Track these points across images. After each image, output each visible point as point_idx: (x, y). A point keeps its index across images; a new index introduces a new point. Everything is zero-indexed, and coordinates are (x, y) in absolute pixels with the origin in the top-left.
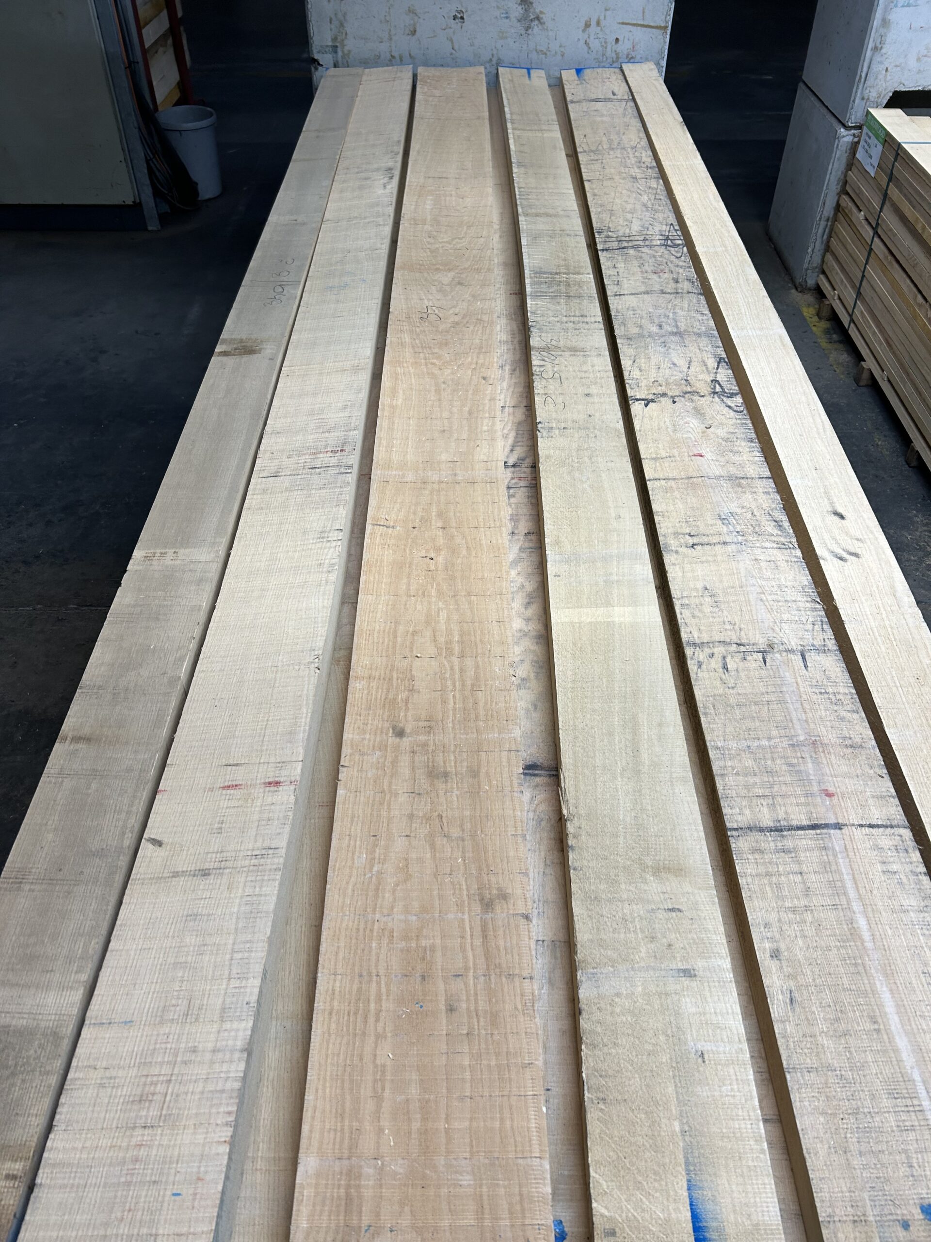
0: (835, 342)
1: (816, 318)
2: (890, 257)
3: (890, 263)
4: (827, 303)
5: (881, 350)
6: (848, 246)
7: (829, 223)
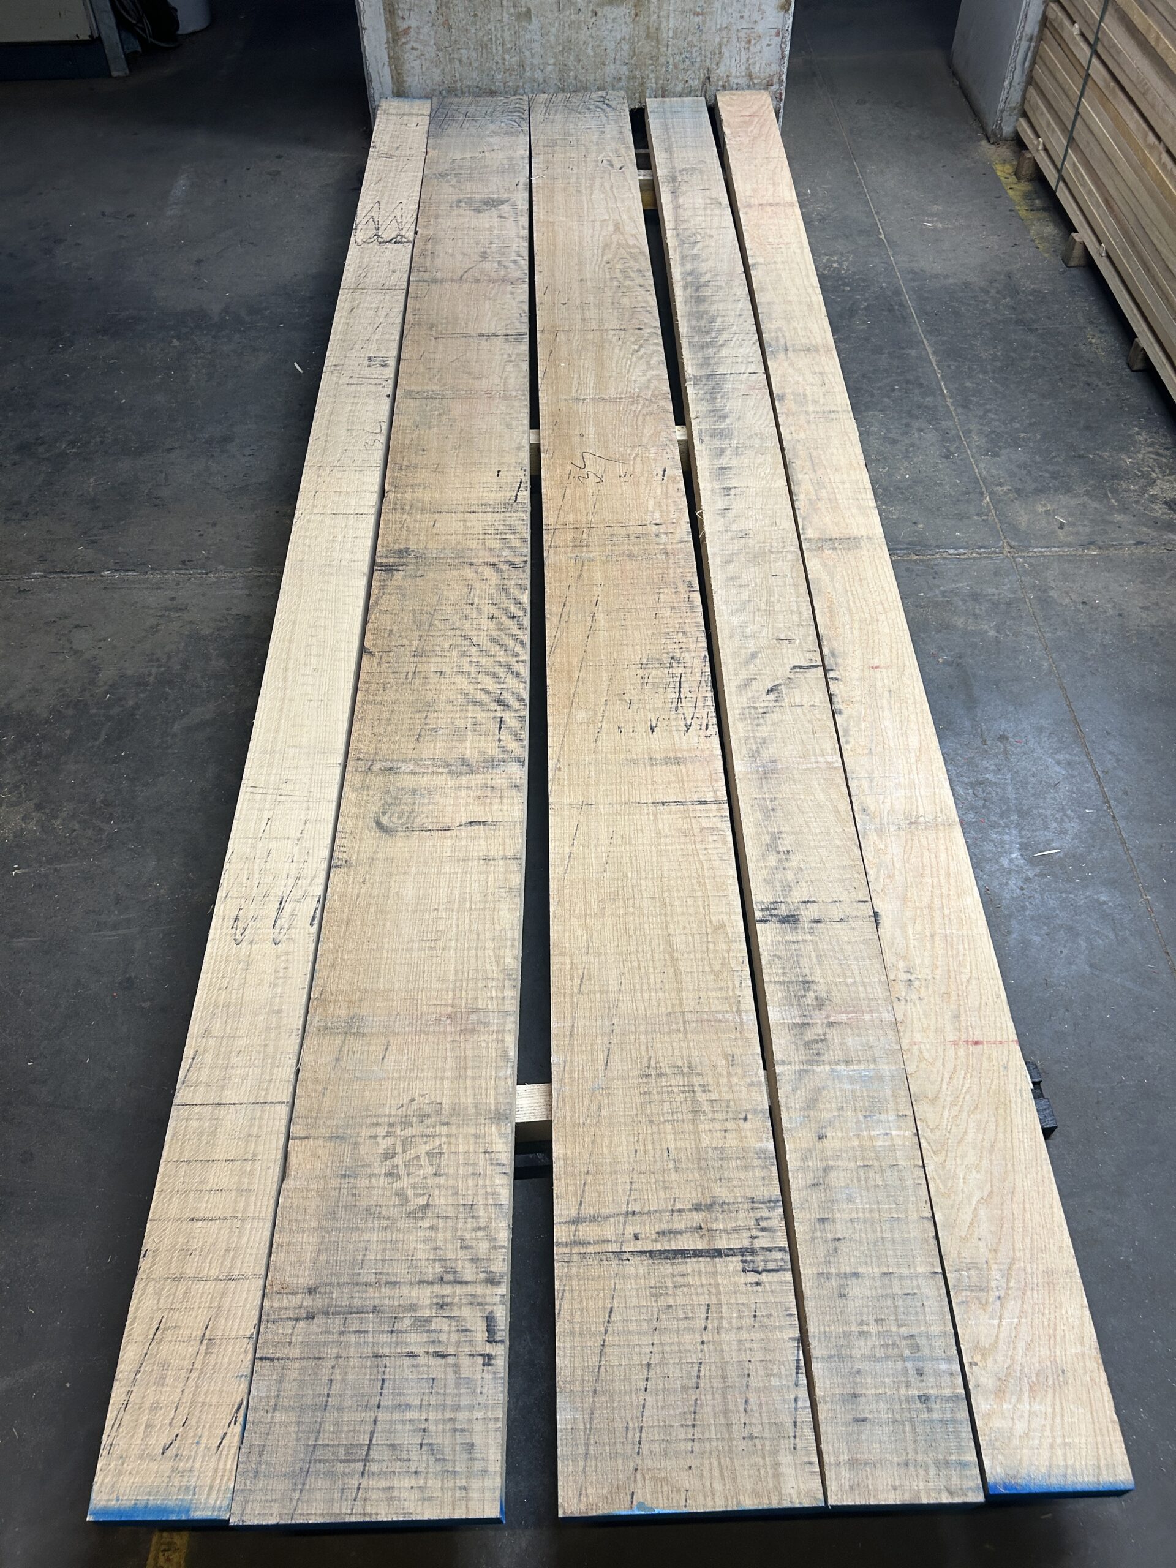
0: (1038, 210)
1: (1013, 179)
2: (1113, 84)
3: (1113, 92)
4: (1028, 156)
5: (1099, 214)
6: (1058, 75)
7: (1033, 44)
